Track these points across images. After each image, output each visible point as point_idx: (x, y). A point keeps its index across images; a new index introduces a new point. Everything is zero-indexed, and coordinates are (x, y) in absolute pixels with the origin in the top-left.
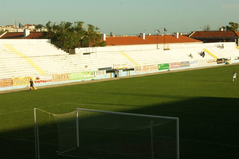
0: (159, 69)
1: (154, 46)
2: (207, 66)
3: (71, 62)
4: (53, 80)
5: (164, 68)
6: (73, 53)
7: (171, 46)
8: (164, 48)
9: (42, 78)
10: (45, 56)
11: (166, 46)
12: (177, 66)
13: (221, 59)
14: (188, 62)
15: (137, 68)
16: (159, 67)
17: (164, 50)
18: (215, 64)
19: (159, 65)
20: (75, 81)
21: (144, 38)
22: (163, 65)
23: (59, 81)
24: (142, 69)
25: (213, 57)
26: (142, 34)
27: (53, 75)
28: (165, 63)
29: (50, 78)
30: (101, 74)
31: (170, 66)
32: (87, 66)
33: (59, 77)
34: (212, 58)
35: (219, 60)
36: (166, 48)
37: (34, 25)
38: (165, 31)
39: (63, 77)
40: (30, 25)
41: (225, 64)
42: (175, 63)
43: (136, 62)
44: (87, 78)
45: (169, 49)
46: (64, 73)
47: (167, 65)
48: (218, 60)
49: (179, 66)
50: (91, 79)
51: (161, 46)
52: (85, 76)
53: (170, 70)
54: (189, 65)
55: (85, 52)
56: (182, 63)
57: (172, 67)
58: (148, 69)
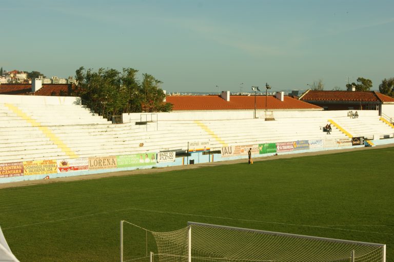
0: (261, 153)
1: (249, 113)
2: (336, 148)
3: (116, 136)
4: (89, 167)
5: (268, 150)
6: (119, 121)
7: (278, 113)
8: (265, 117)
9: (71, 163)
10: (72, 125)
11: (269, 113)
12: (288, 147)
13: (359, 138)
14: (307, 142)
15: (225, 149)
16: (261, 148)
17: (266, 120)
18: (349, 146)
19: (260, 145)
20: (125, 169)
21: (228, 100)
22: (268, 145)
23: (99, 168)
24: (233, 152)
25: (344, 134)
26: (225, 93)
27: (90, 158)
28: (270, 142)
29: (85, 163)
30: (167, 158)
31: (278, 147)
32: (143, 144)
33: (100, 162)
34: (343, 136)
35: (356, 140)
36: (268, 117)
37: (25, 72)
38: (268, 88)
39: (106, 162)
40: (19, 73)
41: (364, 146)
42: (287, 143)
43: (222, 139)
44: (145, 164)
45: (273, 119)
46: (108, 155)
47: (273, 146)
48: (354, 139)
49: (293, 147)
50: (151, 167)
51: (261, 113)
52: (142, 161)
53: (279, 154)
54: (308, 147)
55: (139, 121)
56: (298, 142)
57: (281, 148)
58: (242, 151)
